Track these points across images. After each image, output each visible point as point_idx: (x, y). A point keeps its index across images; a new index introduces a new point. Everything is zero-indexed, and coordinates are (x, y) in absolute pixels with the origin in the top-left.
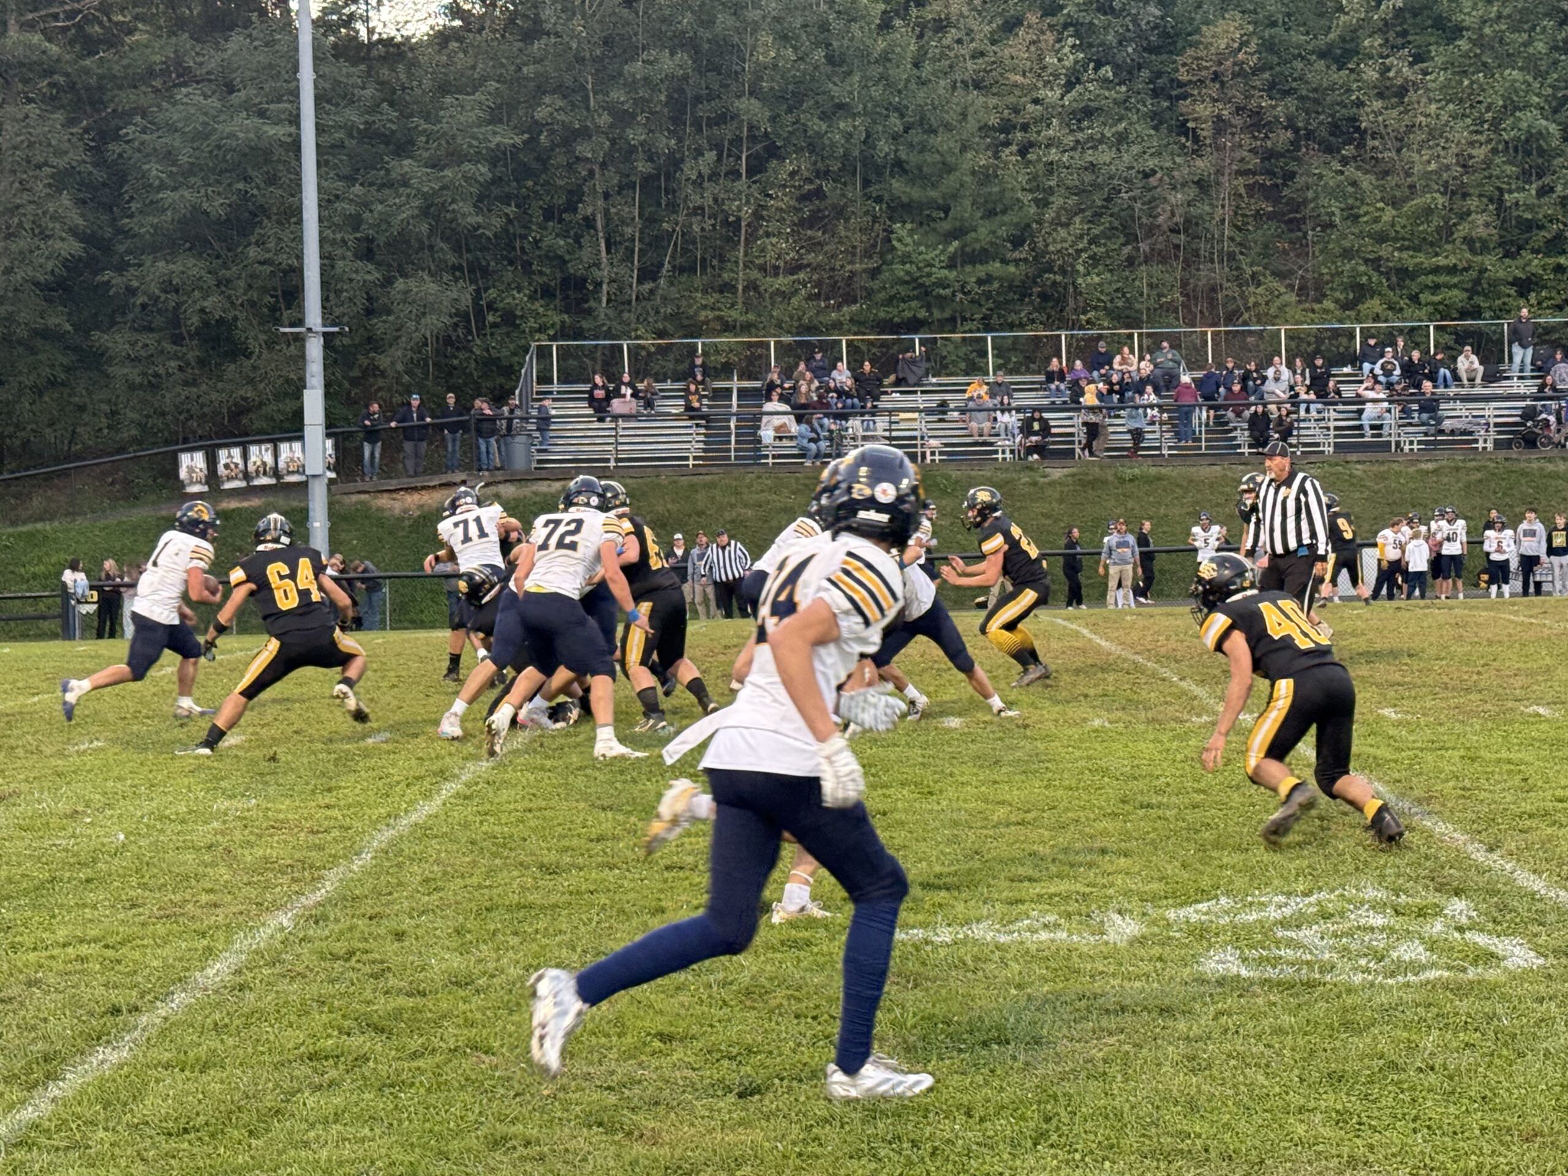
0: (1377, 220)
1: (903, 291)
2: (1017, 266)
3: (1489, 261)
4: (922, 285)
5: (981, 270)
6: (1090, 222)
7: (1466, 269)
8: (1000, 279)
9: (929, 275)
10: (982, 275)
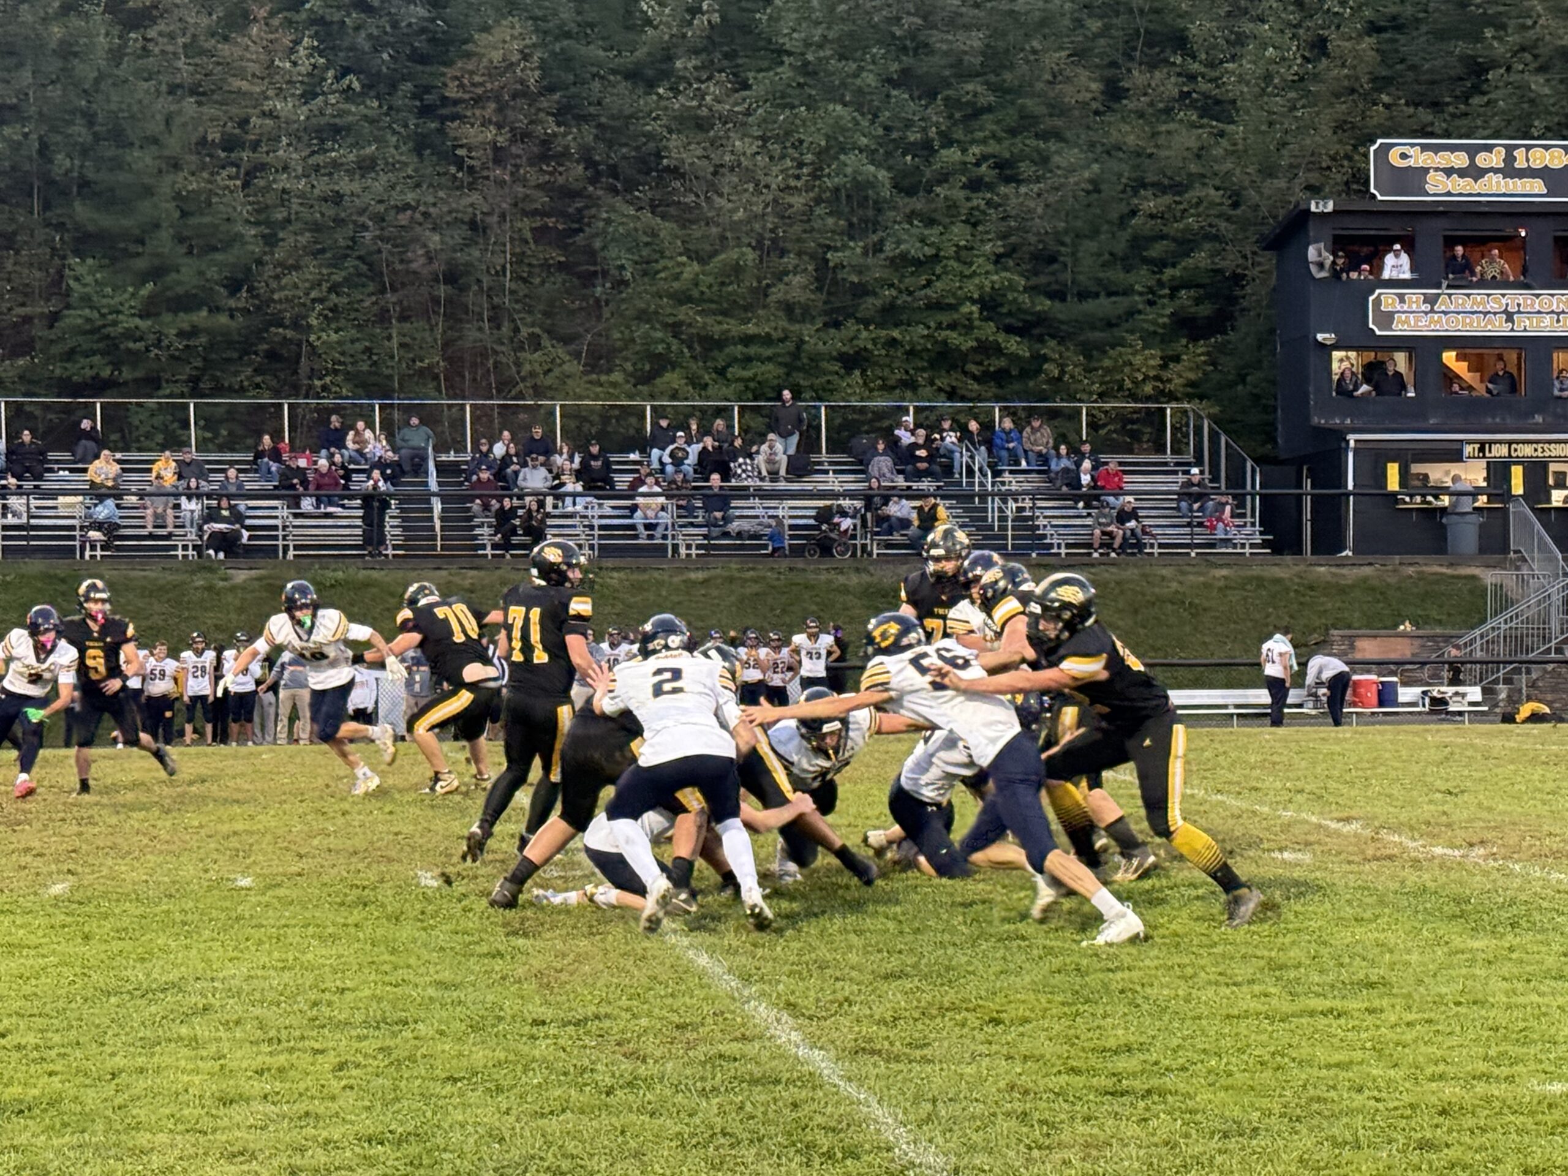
0: (677, 277)
1: (85, 343)
2: (232, 317)
3: (807, 331)
4: (108, 337)
5: (185, 320)
6: (330, 266)
7: (781, 340)
8: (207, 331)
9: (115, 323)
10: (186, 326)
